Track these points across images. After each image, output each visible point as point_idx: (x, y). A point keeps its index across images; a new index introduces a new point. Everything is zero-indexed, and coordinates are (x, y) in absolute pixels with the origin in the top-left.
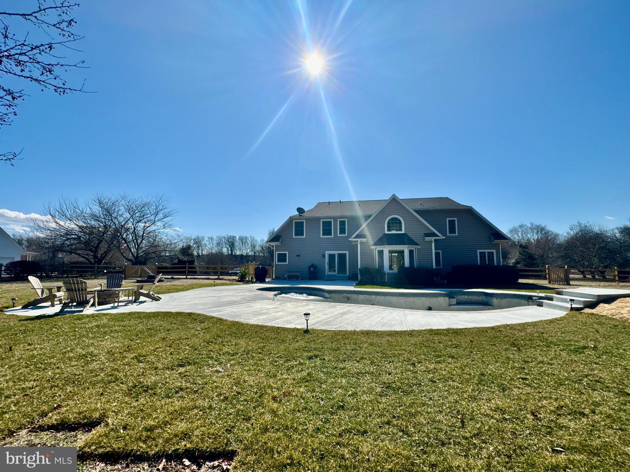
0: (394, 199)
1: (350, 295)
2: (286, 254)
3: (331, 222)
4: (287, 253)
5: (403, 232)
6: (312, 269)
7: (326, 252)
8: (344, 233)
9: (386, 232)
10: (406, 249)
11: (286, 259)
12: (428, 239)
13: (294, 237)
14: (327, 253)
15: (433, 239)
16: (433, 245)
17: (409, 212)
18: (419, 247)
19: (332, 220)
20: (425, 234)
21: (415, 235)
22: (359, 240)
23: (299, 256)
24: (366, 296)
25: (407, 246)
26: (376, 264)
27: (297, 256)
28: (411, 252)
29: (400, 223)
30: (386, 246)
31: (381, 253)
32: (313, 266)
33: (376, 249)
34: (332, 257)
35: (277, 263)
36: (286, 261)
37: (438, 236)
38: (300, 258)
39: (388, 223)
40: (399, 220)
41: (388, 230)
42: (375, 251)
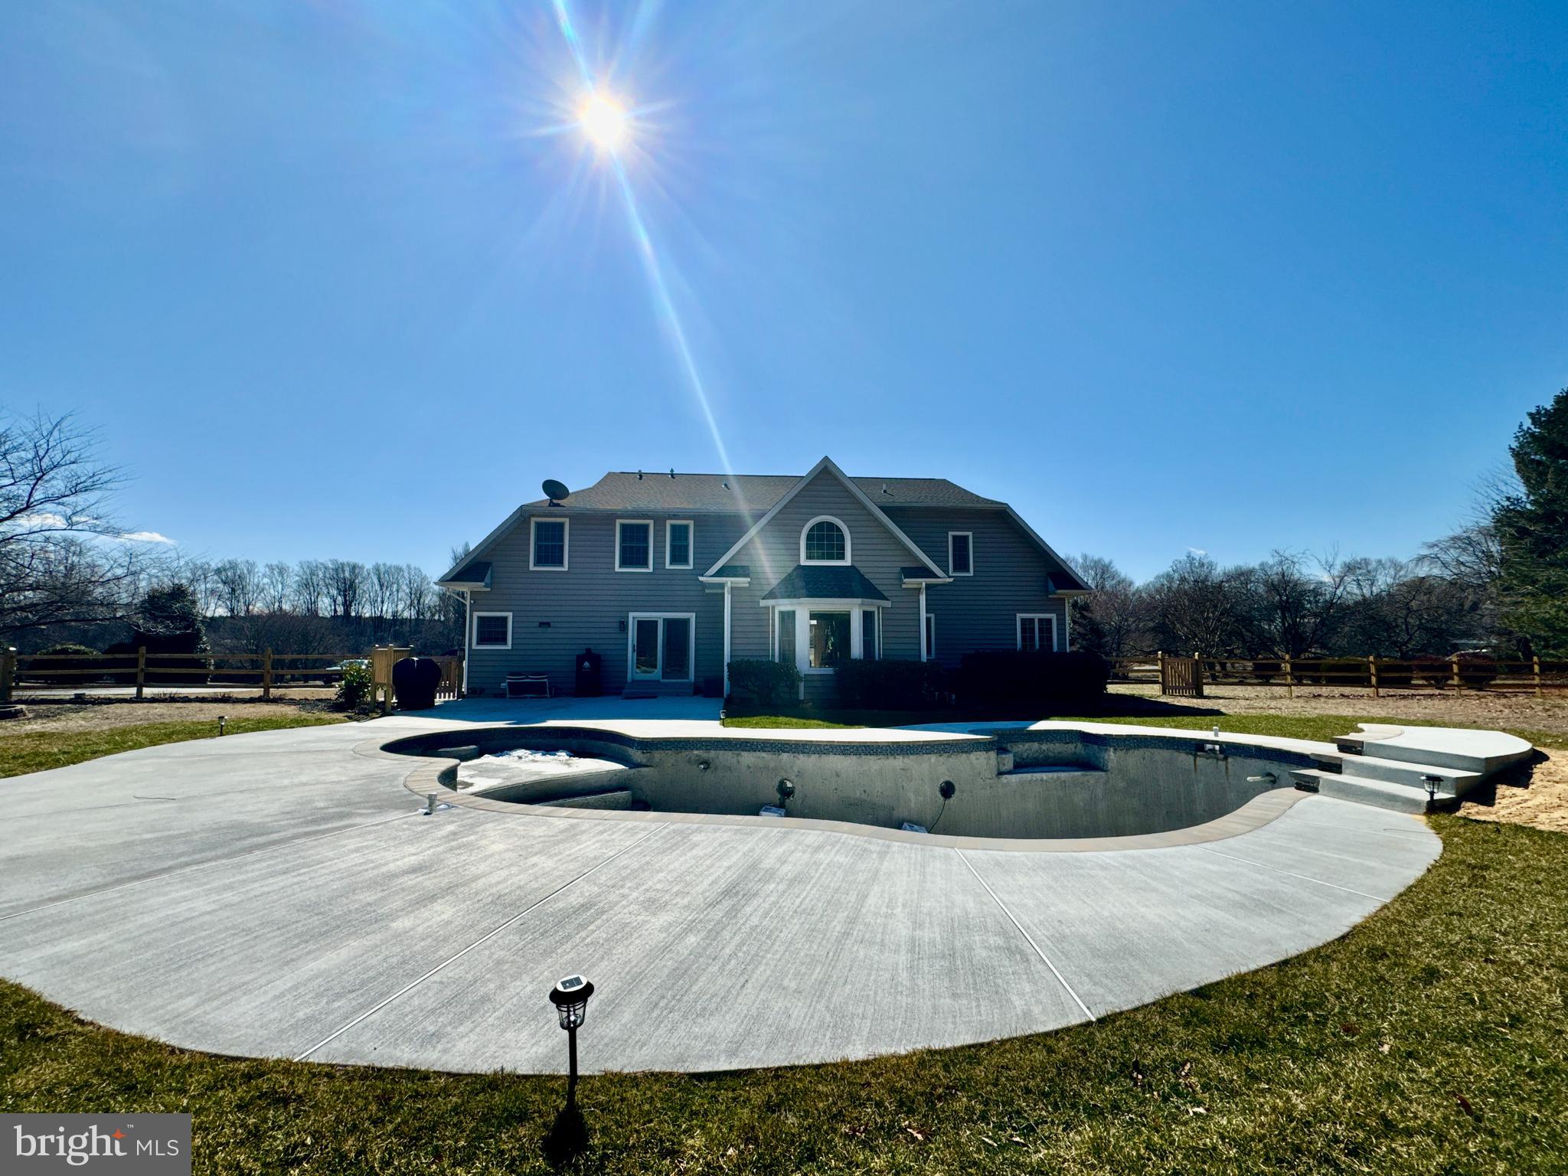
0: (826, 472)
1: (713, 753)
2: (505, 619)
3: (646, 527)
4: (510, 615)
5: (847, 562)
6: (586, 664)
7: (631, 615)
8: (685, 561)
9: (804, 562)
10: (854, 609)
11: (505, 633)
12: (910, 582)
13: (532, 568)
14: (634, 617)
15: (923, 582)
16: (923, 598)
17: (864, 507)
18: (888, 604)
19: (651, 523)
20: (903, 568)
21: (880, 569)
22: (729, 581)
23: (548, 624)
24: (764, 755)
25: (859, 601)
26: (773, 650)
27: (542, 624)
28: (868, 617)
29: (842, 538)
30: (803, 600)
31: (788, 618)
32: (589, 655)
33: (773, 607)
34: (647, 628)
35: (474, 646)
36: (504, 641)
37: (936, 576)
38: (549, 630)
39: (809, 538)
40: (839, 530)
41: (809, 557)
42: (773, 614)
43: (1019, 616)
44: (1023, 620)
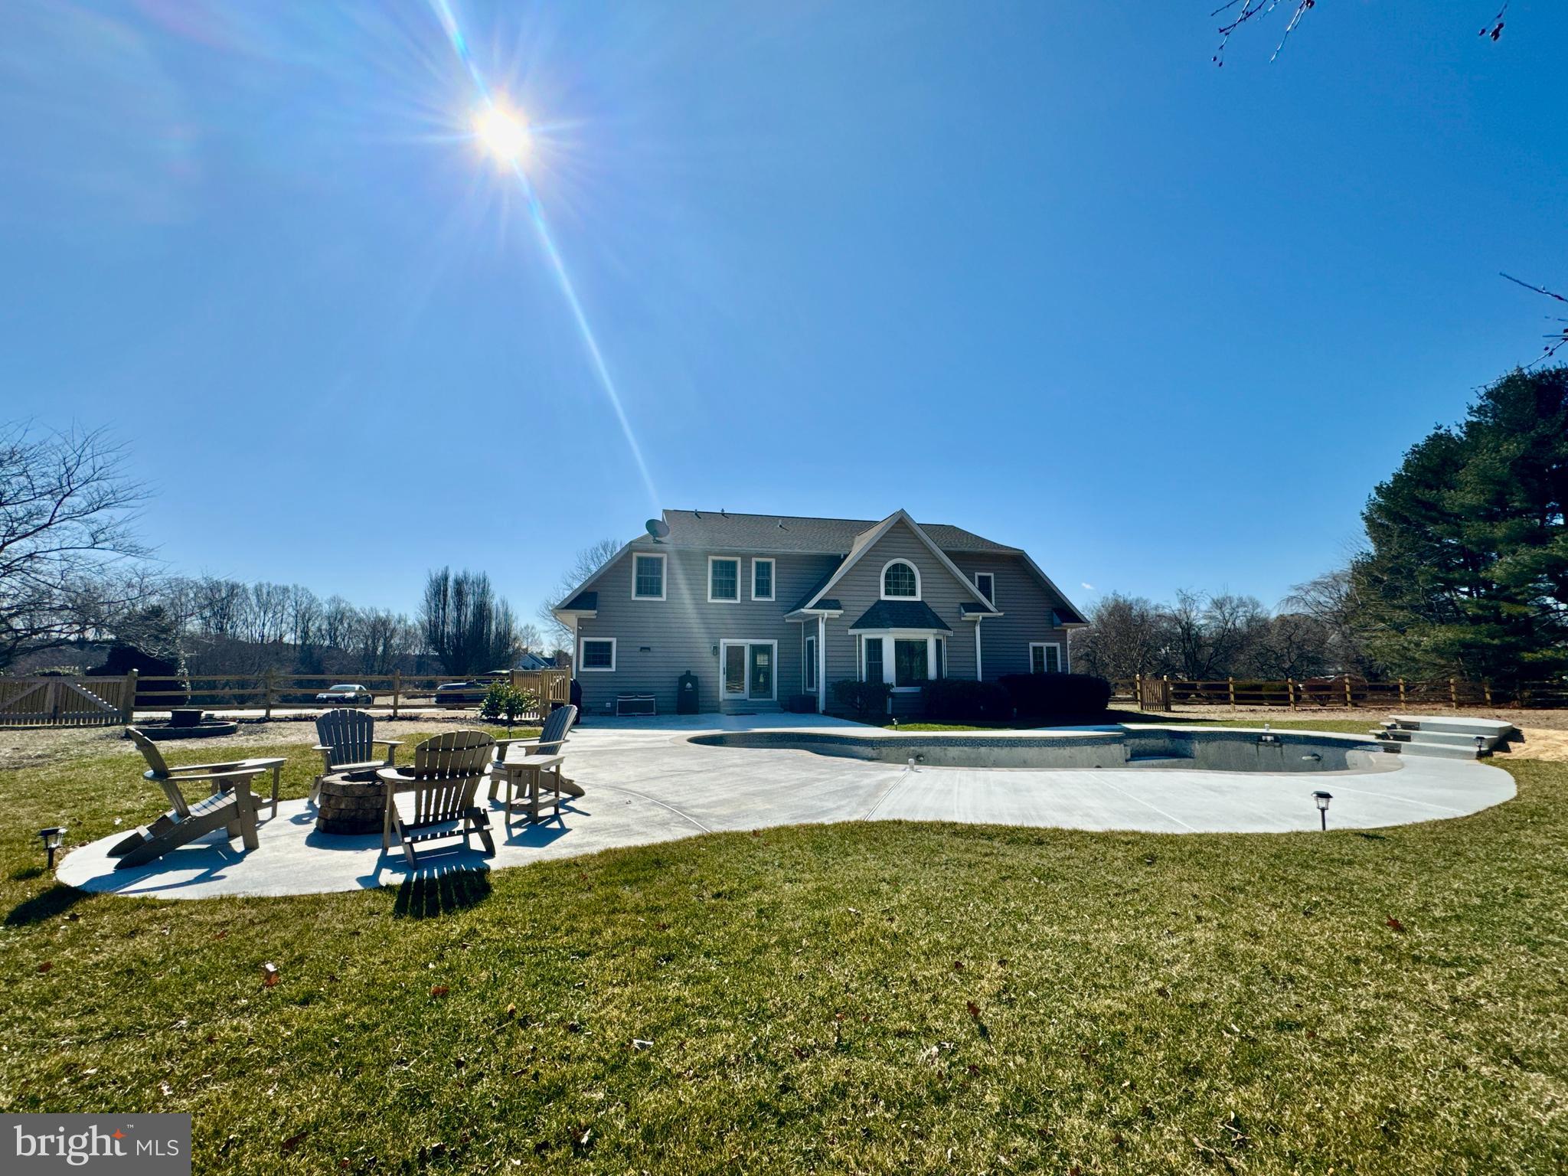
0: (901, 524)
1: (925, 749)
2: (609, 644)
3: (734, 563)
4: (614, 640)
5: (918, 598)
6: (689, 685)
7: (722, 641)
8: (768, 593)
9: (883, 597)
10: (929, 636)
11: (610, 657)
12: (970, 616)
13: (634, 598)
14: (724, 643)
15: (981, 615)
16: (978, 629)
17: (930, 552)
18: (950, 633)
19: (739, 560)
20: (962, 604)
21: (944, 605)
22: (826, 613)
23: (649, 649)
25: (935, 631)
26: (861, 672)
27: (642, 649)
28: (938, 643)
29: (912, 577)
30: (891, 629)
31: (875, 646)
32: (688, 677)
33: (860, 636)
34: (734, 653)
35: (582, 669)
36: (608, 664)
37: (990, 611)
38: (650, 654)
39: (887, 576)
40: (910, 570)
41: (887, 593)
42: (860, 641)
43: (1032, 644)
44: (1035, 648)
